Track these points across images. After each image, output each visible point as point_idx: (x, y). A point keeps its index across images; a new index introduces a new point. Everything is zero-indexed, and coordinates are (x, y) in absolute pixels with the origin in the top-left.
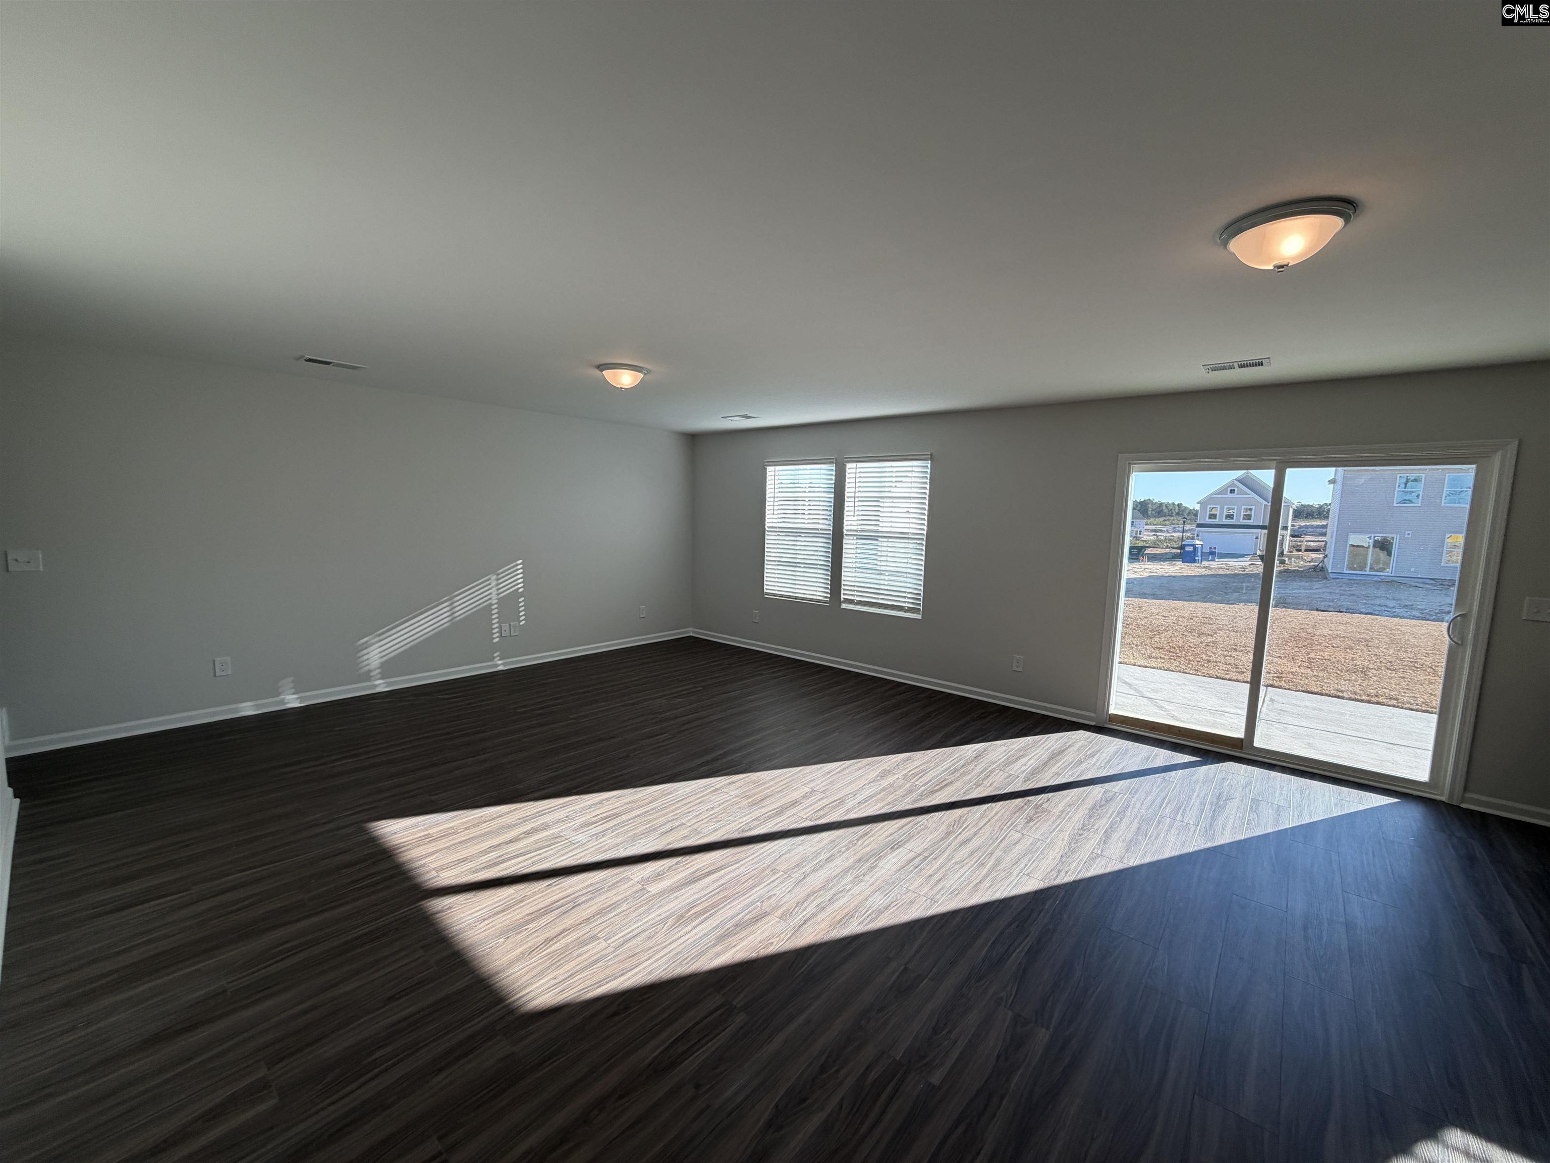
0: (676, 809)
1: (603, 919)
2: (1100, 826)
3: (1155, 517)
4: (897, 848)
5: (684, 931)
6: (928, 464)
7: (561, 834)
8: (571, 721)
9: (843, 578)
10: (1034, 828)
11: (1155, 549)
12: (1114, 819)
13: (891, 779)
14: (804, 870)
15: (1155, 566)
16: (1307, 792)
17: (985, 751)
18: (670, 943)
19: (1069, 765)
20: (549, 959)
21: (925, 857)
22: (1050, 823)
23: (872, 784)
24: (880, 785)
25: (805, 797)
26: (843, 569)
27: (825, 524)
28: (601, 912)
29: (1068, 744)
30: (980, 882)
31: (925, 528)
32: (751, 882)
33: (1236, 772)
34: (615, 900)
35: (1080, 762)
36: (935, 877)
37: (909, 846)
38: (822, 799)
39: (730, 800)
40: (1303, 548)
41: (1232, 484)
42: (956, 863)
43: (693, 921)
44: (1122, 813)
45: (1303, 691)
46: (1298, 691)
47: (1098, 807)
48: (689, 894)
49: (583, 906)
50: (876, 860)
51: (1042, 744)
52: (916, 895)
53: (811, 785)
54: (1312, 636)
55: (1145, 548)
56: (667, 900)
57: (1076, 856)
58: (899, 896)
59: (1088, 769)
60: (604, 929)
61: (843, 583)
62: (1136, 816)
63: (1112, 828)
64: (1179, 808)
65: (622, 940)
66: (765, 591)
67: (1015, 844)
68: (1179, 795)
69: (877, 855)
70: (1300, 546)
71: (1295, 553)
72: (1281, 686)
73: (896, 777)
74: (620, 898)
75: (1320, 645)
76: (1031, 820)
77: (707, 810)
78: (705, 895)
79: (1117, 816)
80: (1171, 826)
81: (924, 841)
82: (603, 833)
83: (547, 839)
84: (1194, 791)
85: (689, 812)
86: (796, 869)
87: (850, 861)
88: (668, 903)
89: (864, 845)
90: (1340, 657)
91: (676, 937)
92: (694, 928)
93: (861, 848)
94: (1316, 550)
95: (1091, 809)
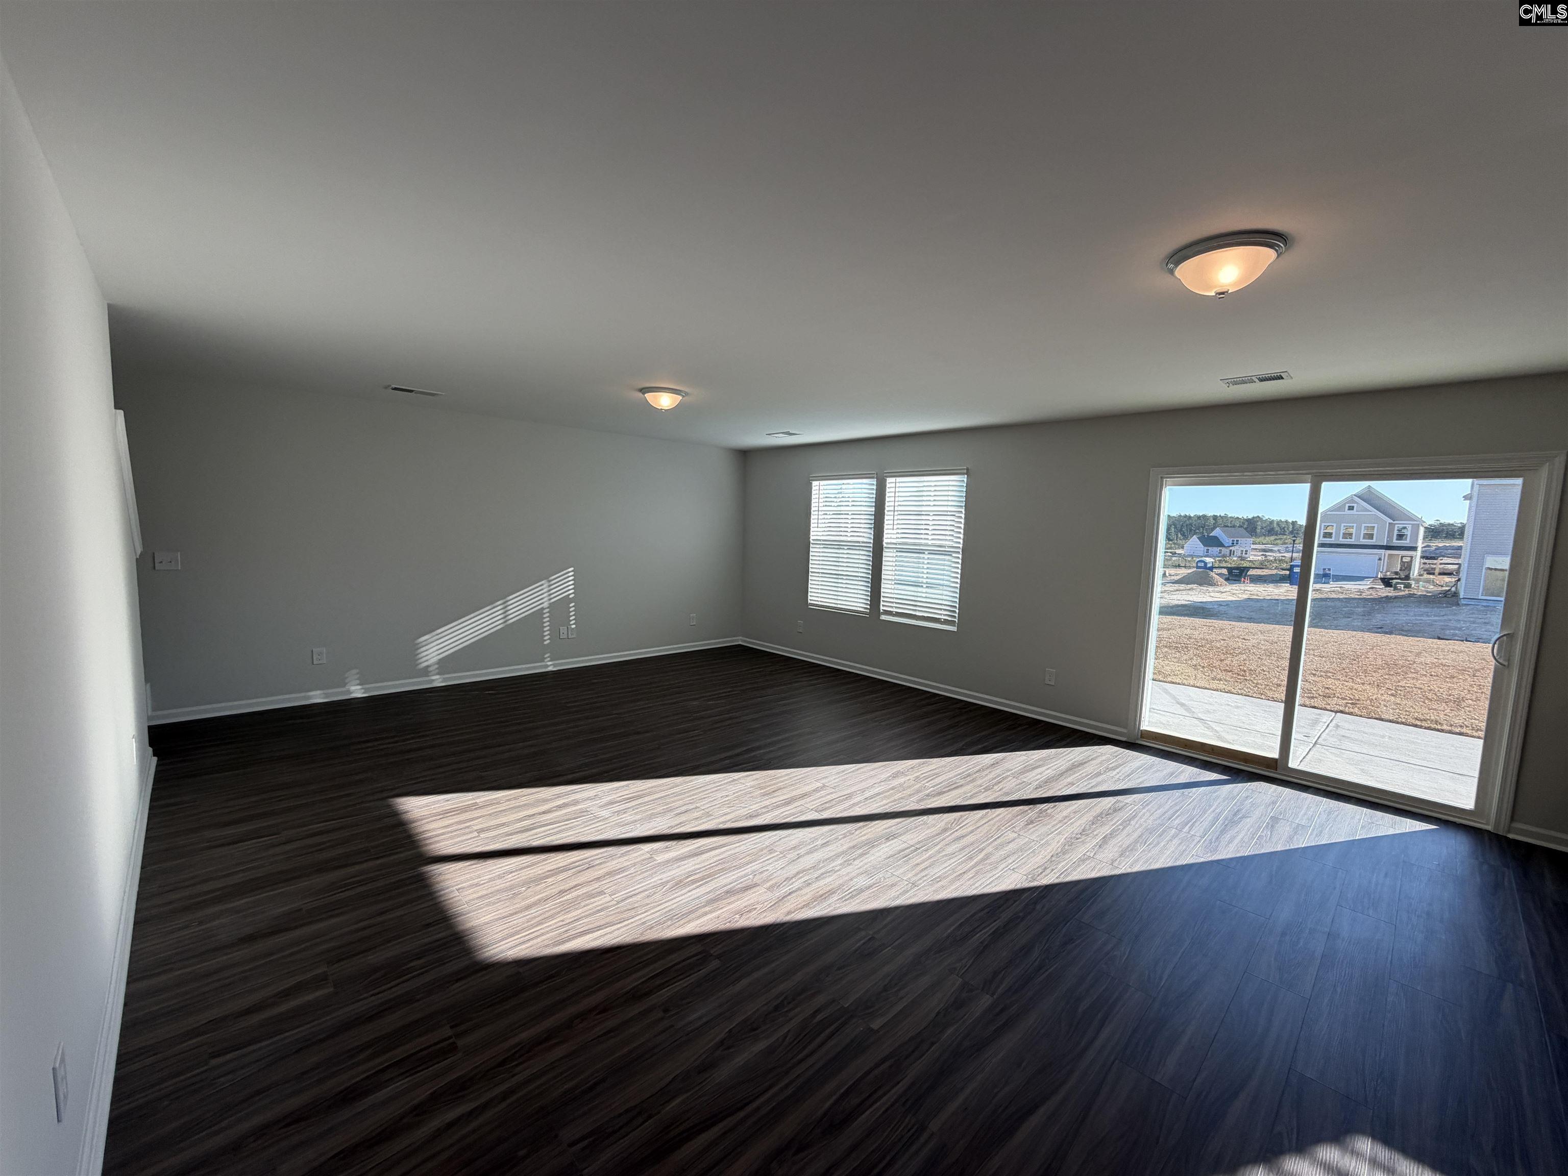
0: (693, 795)
1: (612, 879)
2: (1100, 832)
3: (1265, 535)
4: (892, 839)
5: (679, 893)
6: (965, 478)
7: (588, 809)
8: (614, 716)
9: (882, 590)
10: (1031, 831)
11: (1261, 570)
12: (1117, 826)
13: (901, 780)
14: (799, 852)
15: (1257, 588)
16: (1336, 813)
17: (1004, 759)
18: (665, 902)
19: (1086, 776)
20: (560, 906)
21: (916, 849)
22: (1049, 827)
23: (883, 783)
24: (891, 784)
25: (816, 790)
26: (883, 581)
27: (866, 536)
28: (610, 874)
29: (1092, 757)
30: (964, 873)
31: (961, 541)
32: (748, 858)
33: (1263, 792)
34: (625, 864)
35: (1099, 774)
36: (921, 866)
37: (904, 838)
38: (832, 793)
39: (745, 789)
40: (1437, 571)
41: (1351, 500)
42: (946, 855)
43: (689, 885)
44: (1126, 823)
45: (1376, 719)
46: (1370, 718)
47: (1104, 816)
48: (690, 865)
49: (596, 867)
50: (869, 848)
51: (1063, 757)
52: (899, 879)
53: (824, 781)
54: (1410, 664)
55: (1248, 569)
56: (670, 868)
57: (1067, 856)
58: (882, 879)
59: (1104, 781)
60: (612, 886)
61: (882, 594)
62: (1141, 825)
63: (1112, 835)
64: (1189, 822)
65: (624, 896)
66: (809, 602)
67: (1009, 843)
68: (1194, 809)
69: (871, 844)
70: (1434, 569)
71: (1426, 576)
72: (1352, 713)
73: (908, 778)
74: (629, 863)
75: (1417, 673)
76: (1032, 822)
77: (721, 797)
78: (705, 866)
79: (1120, 825)
80: (1174, 837)
81: (919, 835)
82: (625, 811)
83: (575, 812)
84: (1210, 806)
85: (704, 798)
86: (792, 851)
87: (844, 847)
88: (670, 870)
89: (861, 835)
90: (1435, 686)
91: (672, 897)
92: (689, 891)
93: (857, 837)
94: (1450, 574)
95: (1096, 817)
